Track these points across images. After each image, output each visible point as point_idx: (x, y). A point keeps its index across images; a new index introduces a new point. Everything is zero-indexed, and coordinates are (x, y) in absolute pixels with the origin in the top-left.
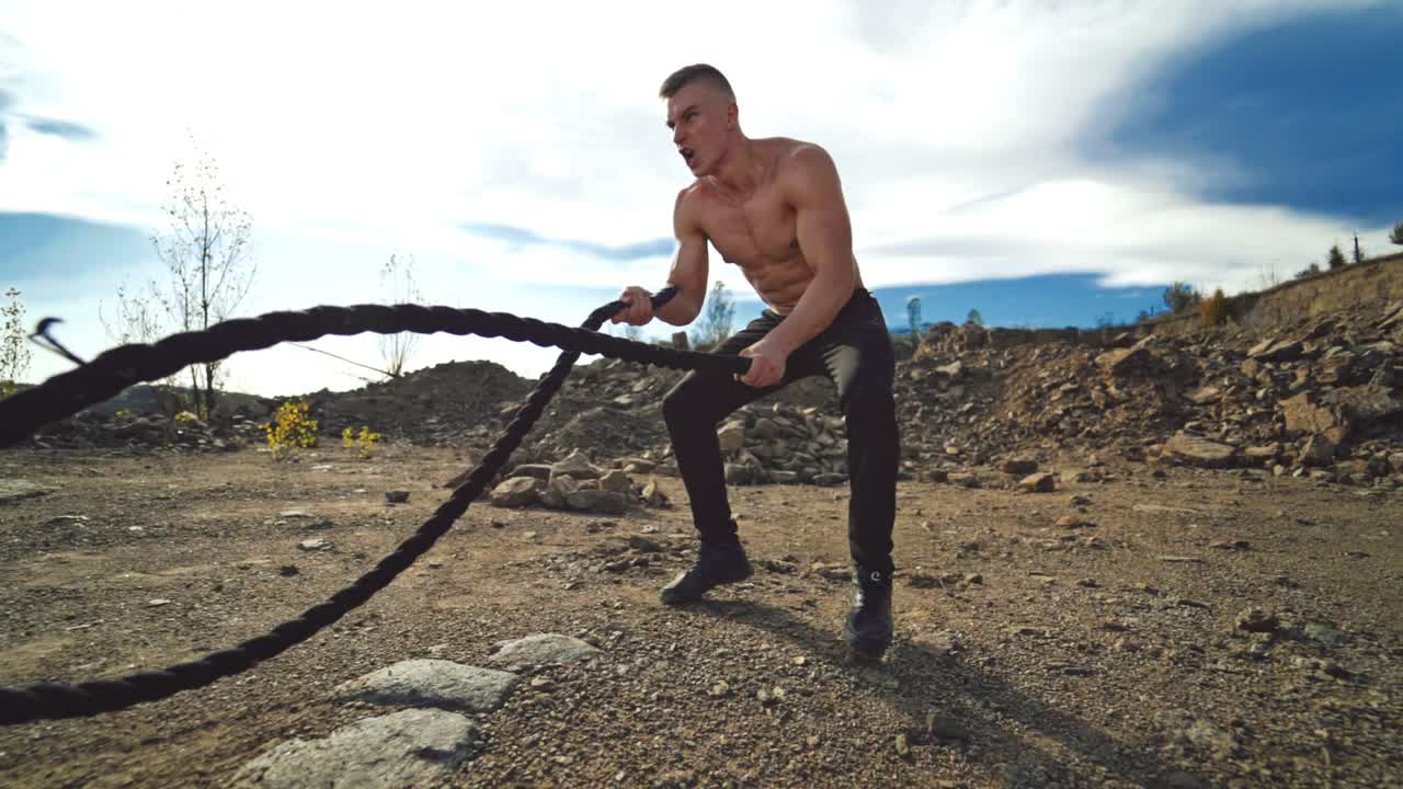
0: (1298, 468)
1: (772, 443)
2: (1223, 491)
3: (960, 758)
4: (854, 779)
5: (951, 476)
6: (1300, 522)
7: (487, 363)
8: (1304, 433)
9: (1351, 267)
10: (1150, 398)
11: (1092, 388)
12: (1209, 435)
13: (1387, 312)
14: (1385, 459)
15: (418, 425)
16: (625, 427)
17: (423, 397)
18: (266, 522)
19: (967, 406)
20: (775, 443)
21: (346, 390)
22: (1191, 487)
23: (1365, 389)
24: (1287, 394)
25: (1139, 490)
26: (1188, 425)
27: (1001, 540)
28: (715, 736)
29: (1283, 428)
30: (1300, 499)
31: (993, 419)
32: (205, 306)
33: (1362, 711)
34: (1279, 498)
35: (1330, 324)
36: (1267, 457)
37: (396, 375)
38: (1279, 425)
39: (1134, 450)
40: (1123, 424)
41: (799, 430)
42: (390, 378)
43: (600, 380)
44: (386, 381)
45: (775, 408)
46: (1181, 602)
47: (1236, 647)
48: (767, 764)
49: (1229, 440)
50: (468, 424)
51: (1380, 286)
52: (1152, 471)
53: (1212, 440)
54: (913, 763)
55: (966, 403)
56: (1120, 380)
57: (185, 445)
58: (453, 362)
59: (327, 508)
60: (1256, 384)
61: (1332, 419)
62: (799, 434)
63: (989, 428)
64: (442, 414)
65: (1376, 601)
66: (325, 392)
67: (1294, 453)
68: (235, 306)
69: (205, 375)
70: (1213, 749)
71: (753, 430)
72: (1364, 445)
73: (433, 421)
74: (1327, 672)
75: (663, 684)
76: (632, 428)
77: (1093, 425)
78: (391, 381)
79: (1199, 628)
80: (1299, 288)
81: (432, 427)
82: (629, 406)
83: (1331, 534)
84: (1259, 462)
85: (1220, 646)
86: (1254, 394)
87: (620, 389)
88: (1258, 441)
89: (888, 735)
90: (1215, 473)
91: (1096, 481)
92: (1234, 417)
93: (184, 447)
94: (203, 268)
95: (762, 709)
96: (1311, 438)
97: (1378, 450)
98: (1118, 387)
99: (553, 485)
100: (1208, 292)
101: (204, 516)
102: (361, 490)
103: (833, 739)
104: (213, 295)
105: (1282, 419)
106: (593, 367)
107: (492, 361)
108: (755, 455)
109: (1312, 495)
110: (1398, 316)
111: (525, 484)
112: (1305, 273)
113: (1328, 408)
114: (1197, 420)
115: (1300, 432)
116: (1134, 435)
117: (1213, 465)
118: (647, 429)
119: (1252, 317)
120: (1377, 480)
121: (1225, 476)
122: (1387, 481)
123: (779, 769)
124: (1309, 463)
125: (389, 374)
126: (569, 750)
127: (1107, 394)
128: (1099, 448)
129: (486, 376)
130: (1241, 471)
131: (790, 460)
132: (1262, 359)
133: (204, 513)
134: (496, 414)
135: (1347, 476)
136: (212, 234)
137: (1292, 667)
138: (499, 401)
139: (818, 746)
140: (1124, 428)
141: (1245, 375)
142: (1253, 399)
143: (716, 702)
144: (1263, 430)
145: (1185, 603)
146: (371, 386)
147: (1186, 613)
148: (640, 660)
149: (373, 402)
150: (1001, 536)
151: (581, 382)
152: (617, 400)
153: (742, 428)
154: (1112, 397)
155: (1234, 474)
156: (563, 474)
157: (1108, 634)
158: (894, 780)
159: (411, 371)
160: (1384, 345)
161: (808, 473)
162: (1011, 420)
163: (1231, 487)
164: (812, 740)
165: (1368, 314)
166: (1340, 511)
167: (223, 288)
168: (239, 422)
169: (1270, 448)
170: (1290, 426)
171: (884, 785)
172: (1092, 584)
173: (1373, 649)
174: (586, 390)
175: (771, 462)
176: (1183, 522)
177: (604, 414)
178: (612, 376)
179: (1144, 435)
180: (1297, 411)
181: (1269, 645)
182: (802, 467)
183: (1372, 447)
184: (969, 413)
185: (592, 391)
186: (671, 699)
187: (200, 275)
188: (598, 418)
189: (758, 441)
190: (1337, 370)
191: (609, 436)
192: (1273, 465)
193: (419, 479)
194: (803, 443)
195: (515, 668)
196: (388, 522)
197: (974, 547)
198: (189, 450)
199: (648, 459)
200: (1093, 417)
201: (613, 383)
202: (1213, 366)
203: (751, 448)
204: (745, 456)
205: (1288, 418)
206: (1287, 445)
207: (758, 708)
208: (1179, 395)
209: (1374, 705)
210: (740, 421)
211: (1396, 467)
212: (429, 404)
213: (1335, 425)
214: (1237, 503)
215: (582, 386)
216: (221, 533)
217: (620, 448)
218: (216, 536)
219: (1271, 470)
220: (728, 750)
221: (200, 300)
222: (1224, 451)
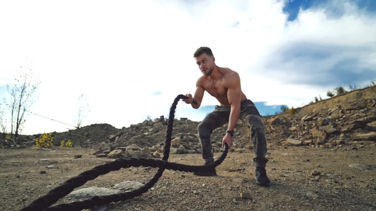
0: (317, 145)
1: (188, 143)
2: (301, 151)
3: (251, 203)
4: (223, 209)
5: (236, 150)
6: (320, 156)
7: (107, 124)
8: (317, 137)
9: (320, 101)
10: (281, 130)
11: (267, 128)
12: (295, 138)
13: (329, 110)
14: (335, 142)
15: (83, 142)
16: (147, 140)
17: (86, 134)
18: (35, 162)
19: (238, 133)
20: (189, 143)
21: (61, 132)
22: (294, 150)
23: (328, 126)
24: (311, 128)
25: (282, 151)
26: (290, 136)
27: (251, 162)
28: (182, 202)
29: (312, 136)
30: (319, 151)
31: (244, 136)
32: (20, 106)
33: (344, 189)
34: (314, 151)
35: (318, 113)
36: (310, 143)
37: (78, 128)
38: (311, 135)
39: (279, 143)
40: (275, 137)
41: (195, 139)
42: (76, 128)
43: (140, 128)
44: (74, 129)
45: (189, 133)
46: (297, 171)
47: (312, 179)
48: (198, 207)
49: (300, 139)
50: (100, 141)
51: (326, 106)
52: (284, 147)
53: (296, 139)
54: (238, 205)
55: (237, 132)
56: (274, 126)
57: (6, 146)
58: (96, 124)
59: (55, 159)
60: (304, 126)
61: (322, 133)
62: (195, 140)
63: (243, 139)
64: (91, 139)
65: (340, 170)
66: (55, 132)
67: (315, 142)
68: (30, 106)
69: (16, 127)
70: (313, 197)
71: (183, 140)
72: (330, 139)
73: (88, 141)
74: (334, 182)
75: (165, 191)
76: (149, 141)
77: (269, 137)
78: (76, 129)
79: (303, 176)
80: (310, 106)
81: (88, 142)
82: (148, 135)
83: (327, 158)
84: (308, 144)
85: (309, 179)
86: (304, 128)
87: (145, 131)
88: (307, 139)
89: (231, 199)
90: (299, 147)
91: (271, 150)
92: (301, 134)
93: (5, 147)
94: (22, 95)
95: (195, 195)
96: (318, 138)
97: (333, 140)
98: (273, 127)
99: (127, 151)
100: (290, 107)
101: (13, 161)
102: (66, 155)
103: (216, 201)
104: (23, 103)
105: (311, 134)
106: (138, 125)
107: (108, 124)
108: (183, 146)
109: (321, 150)
110: (331, 111)
111: (118, 151)
112: (311, 103)
113: (321, 131)
114: (292, 135)
115: (316, 137)
116: (278, 139)
117: (298, 145)
118: (153, 141)
119: (301, 112)
120: (334, 147)
121: (300, 148)
122: (337, 147)
123: (202, 208)
124: (319, 144)
125: (76, 127)
126: (139, 207)
127: (271, 129)
128: (271, 143)
129: (106, 128)
130: (304, 147)
131: (193, 147)
132: (305, 121)
133: (13, 160)
134: (108, 138)
135: (328, 146)
136: (26, 85)
137: (326, 182)
138: (109, 135)
139: (212, 202)
140: (276, 138)
141: (301, 124)
142: (304, 130)
143: (181, 194)
144: (308, 137)
145: (298, 171)
146: (70, 131)
147: (299, 173)
148: (158, 186)
149: (70, 135)
150: (250, 161)
151: (134, 129)
152: (144, 134)
153: (180, 139)
154: (272, 130)
155: (303, 147)
156: (130, 149)
157: (281, 178)
158: (234, 209)
159: (83, 126)
160: (330, 117)
161: (198, 150)
162: (249, 136)
163: (303, 150)
164: (210, 201)
165: (325, 111)
166: (328, 153)
167: (27, 101)
168: (25, 141)
169: (310, 141)
170: (313, 135)
171: (232, 210)
172: (275, 169)
173: (343, 178)
174: (135, 131)
175: (187, 148)
176: (294, 157)
177: (141, 137)
178: (143, 127)
179: (281, 139)
180: (314, 132)
181: (320, 178)
182: (197, 149)
183: (332, 140)
184: (238, 135)
185: (137, 131)
186: (168, 194)
187: (20, 97)
188: (139, 138)
189: (184, 142)
190: (321, 122)
191: (142, 143)
192: (311, 145)
193: (85, 153)
194: (196, 143)
195: (120, 189)
196: (75, 162)
197: (244, 164)
198: (8, 148)
199: (154, 148)
200: (268, 135)
201: (143, 129)
202: (294, 122)
203: (183, 144)
204: (181, 146)
205: (313, 134)
206: (314, 140)
207: (194, 195)
208: (287, 129)
209: (346, 187)
210: (180, 137)
211: (337, 144)
212: (87, 136)
213: (323, 135)
214: (305, 153)
215: (135, 130)
216: (19, 165)
217: (145, 146)
218: (17, 166)
219: (311, 146)
220: (186, 204)
221: (19, 105)
222: (299, 142)
